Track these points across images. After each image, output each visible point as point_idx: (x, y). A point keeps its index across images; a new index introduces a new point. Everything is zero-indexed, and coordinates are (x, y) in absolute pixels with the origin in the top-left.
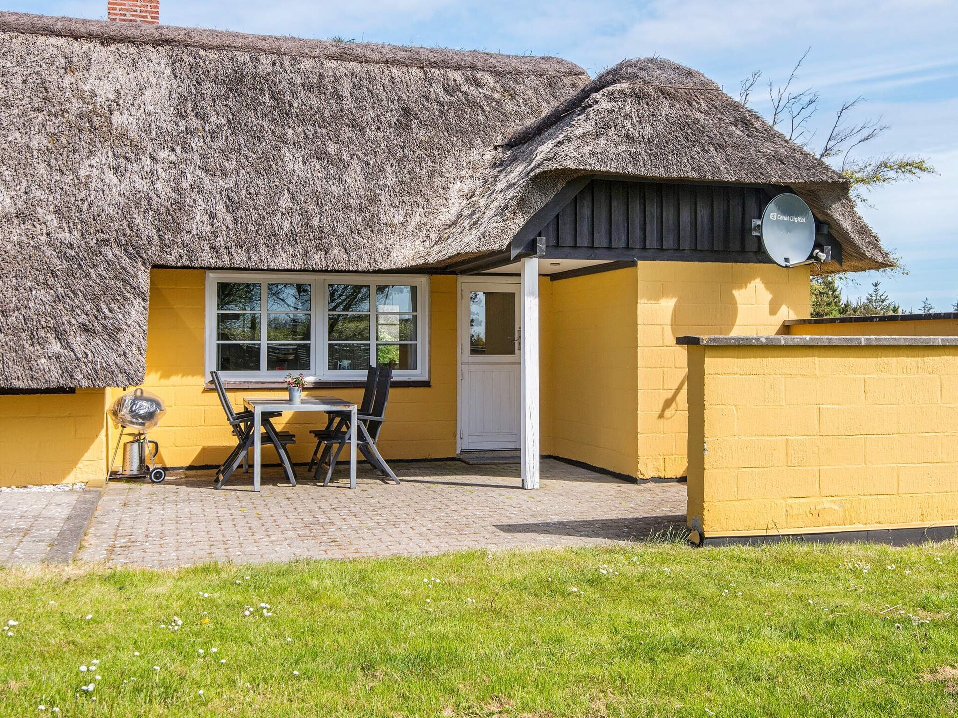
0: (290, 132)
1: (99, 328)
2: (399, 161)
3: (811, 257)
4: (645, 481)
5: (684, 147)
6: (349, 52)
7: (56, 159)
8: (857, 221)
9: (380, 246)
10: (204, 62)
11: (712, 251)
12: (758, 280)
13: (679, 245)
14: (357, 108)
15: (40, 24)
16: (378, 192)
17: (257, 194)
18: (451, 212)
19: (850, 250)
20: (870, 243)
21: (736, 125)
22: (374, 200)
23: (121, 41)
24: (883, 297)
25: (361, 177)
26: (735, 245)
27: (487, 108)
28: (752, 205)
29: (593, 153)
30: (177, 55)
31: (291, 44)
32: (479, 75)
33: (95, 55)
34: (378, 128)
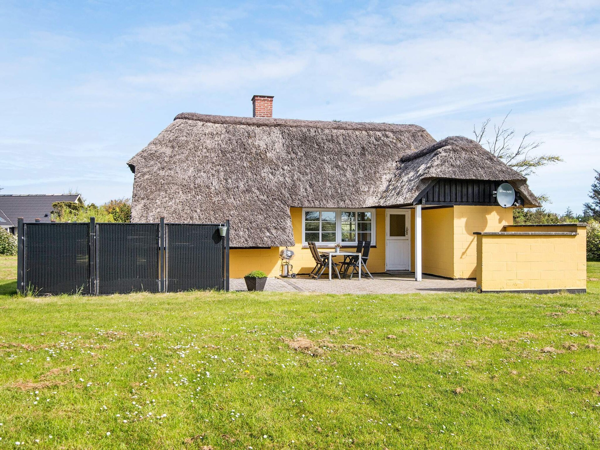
0: (325, 158)
1: (279, 228)
2: (364, 168)
3: (513, 204)
4: (456, 279)
5: (471, 168)
6: (341, 126)
7: (253, 170)
8: (529, 192)
9: (362, 199)
10: (292, 132)
11: (479, 202)
12: (494, 212)
13: (468, 200)
14: (346, 148)
15: (237, 120)
16: (358, 180)
17: (319, 181)
18: (384, 187)
19: (527, 201)
20: (534, 199)
21: (488, 160)
22: (357, 183)
23: (263, 125)
24: (543, 210)
25: (351, 174)
26: (487, 200)
27: (391, 146)
28: (493, 187)
29: (441, 171)
30: (283, 130)
31: (320, 124)
32: (387, 133)
33: (256, 131)
34: (354, 155)
